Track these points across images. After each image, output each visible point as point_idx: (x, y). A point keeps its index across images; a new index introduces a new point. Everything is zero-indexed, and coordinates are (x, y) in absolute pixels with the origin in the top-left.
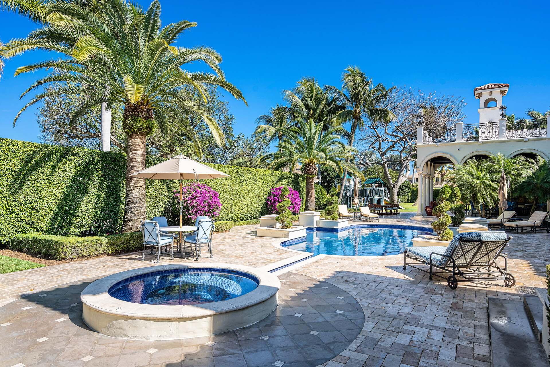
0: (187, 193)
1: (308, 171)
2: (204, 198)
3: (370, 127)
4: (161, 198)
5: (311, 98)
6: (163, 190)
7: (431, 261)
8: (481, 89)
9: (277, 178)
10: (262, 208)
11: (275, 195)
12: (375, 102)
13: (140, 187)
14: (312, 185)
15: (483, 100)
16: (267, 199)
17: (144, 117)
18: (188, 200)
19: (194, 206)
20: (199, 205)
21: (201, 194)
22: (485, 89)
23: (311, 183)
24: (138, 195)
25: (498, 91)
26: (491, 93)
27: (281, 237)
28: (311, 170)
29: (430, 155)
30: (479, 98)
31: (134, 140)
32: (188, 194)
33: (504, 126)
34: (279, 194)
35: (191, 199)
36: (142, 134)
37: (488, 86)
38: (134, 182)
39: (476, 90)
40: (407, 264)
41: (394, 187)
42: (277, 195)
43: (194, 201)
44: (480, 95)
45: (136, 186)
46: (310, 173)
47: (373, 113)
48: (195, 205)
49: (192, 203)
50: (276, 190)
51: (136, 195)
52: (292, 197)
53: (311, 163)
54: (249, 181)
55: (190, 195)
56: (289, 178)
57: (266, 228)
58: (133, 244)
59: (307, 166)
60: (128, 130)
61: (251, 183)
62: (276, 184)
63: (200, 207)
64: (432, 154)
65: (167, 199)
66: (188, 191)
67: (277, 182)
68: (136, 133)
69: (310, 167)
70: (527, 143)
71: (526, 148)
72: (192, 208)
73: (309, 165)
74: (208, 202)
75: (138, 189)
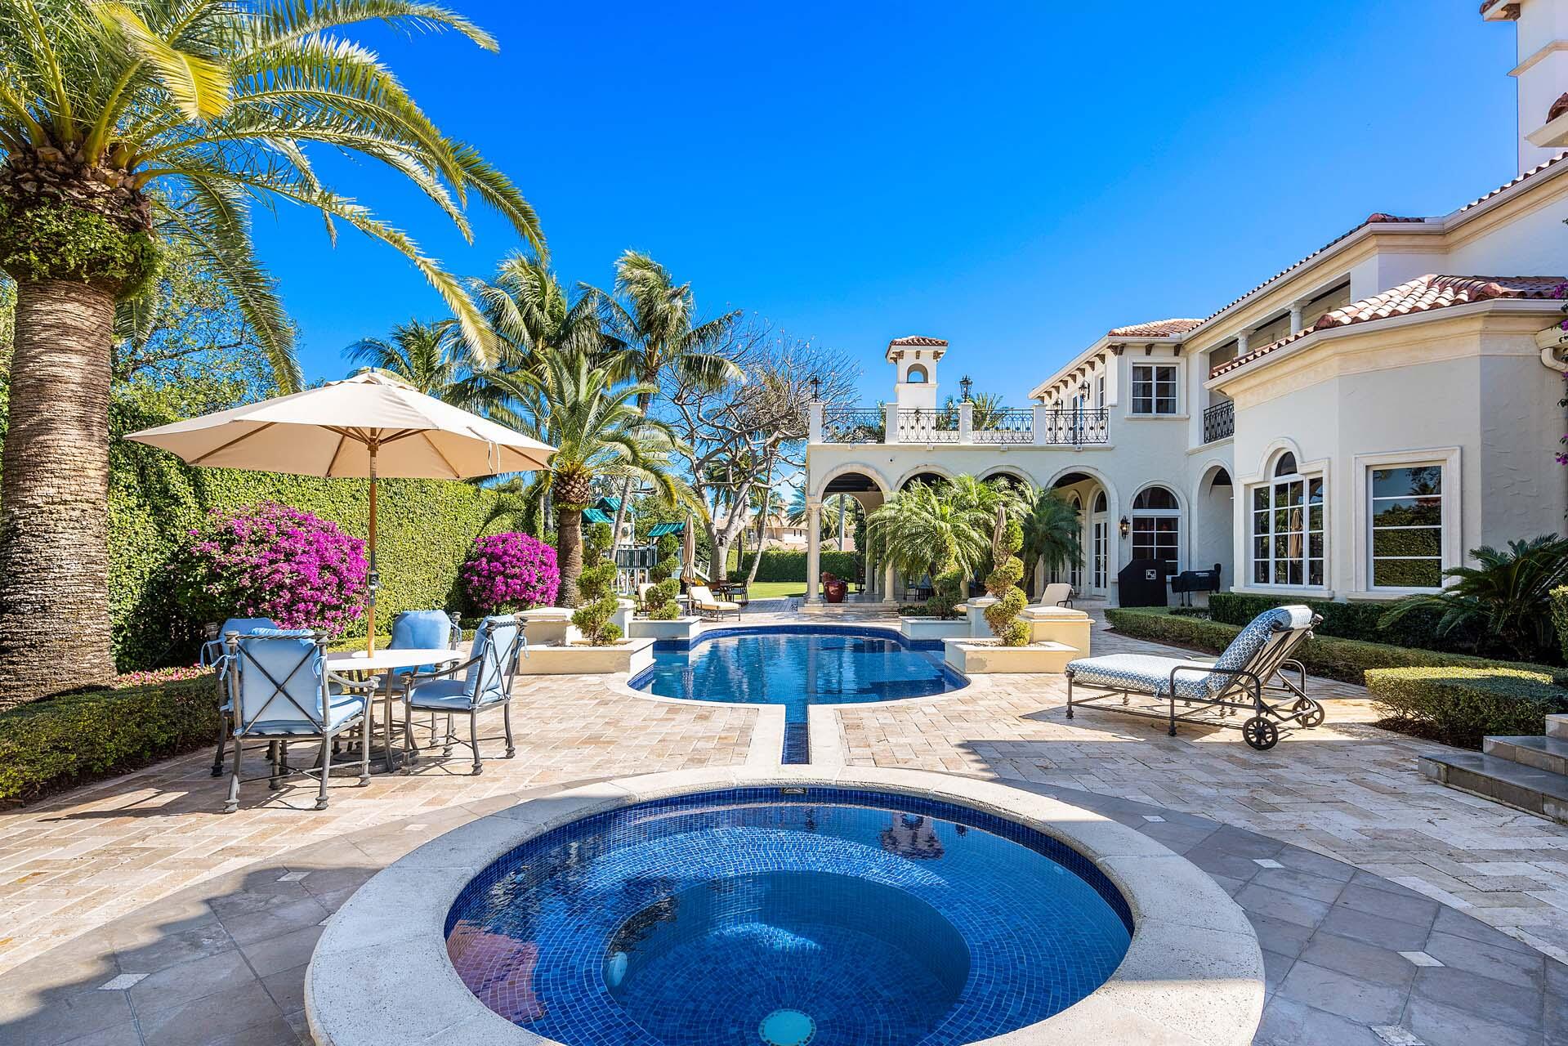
0: (252, 542)
1: (568, 492)
2: (322, 558)
3: (673, 400)
4: (125, 558)
5: (541, 307)
6: (137, 528)
7: (1173, 688)
8: (902, 344)
9: (488, 509)
10: (448, 596)
11: (494, 557)
12: (694, 340)
13: (86, 506)
14: (576, 530)
15: (904, 365)
16: (463, 570)
17: (119, 220)
18: (258, 566)
19: (281, 586)
20: (303, 583)
21: (310, 543)
22: (908, 343)
23: (574, 525)
24: (76, 537)
25: (931, 350)
26: (918, 354)
27: (606, 670)
28: (576, 490)
29: (837, 467)
30: (896, 361)
31: (58, 306)
32: (256, 543)
33: (969, 418)
34: (505, 553)
35: (272, 562)
36: (102, 285)
37: (913, 340)
38: (56, 481)
39: (893, 343)
40: (1077, 704)
41: (721, 544)
42: (501, 557)
43: (286, 568)
44: (900, 355)
45: (69, 498)
46: (573, 499)
47: (693, 365)
48: (287, 581)
49: (277, 577)
50: (490, 542)
51: (67, 537)
52: (542, 563)
53: (574, 472)
54: (418, 511)
55: (267, 547)
56: (515, 510)
57: (543, 647)
58: (111, 746)
59: (563, 480)
60: (33, 257)
61: (424, 519)
62: (485, 525)
63: (306, 591)
64: (841, 466)
65: (149, 563)
66: (254, 533)
67: (487, 522)
68: (75, 276)
69: (572, 483)
70: (1005, 454)
71: (1002, 463)
72: (272, 592)
73: (571, 477)
74: (335, 572)
75: (77, 513)
